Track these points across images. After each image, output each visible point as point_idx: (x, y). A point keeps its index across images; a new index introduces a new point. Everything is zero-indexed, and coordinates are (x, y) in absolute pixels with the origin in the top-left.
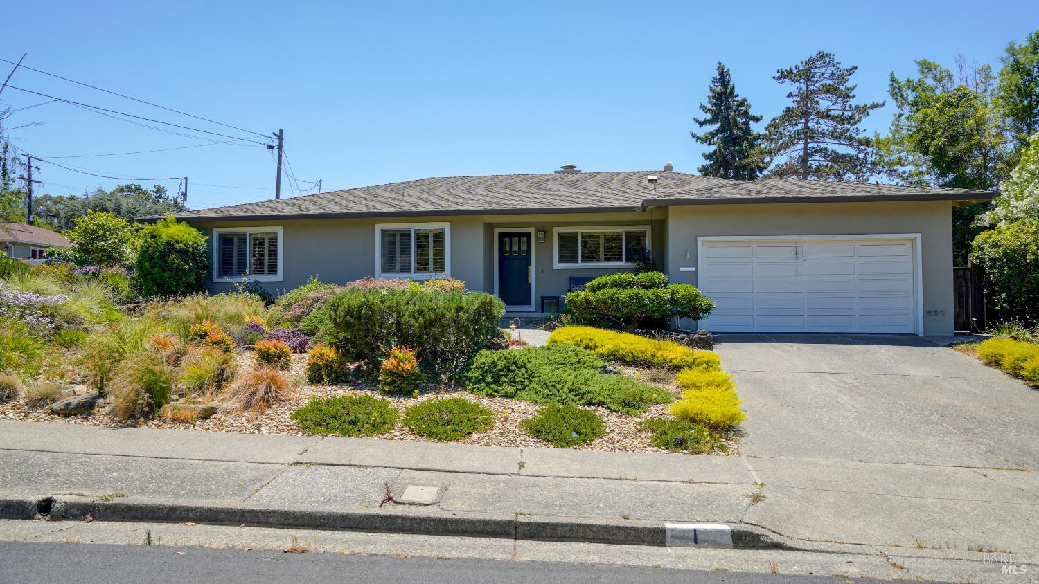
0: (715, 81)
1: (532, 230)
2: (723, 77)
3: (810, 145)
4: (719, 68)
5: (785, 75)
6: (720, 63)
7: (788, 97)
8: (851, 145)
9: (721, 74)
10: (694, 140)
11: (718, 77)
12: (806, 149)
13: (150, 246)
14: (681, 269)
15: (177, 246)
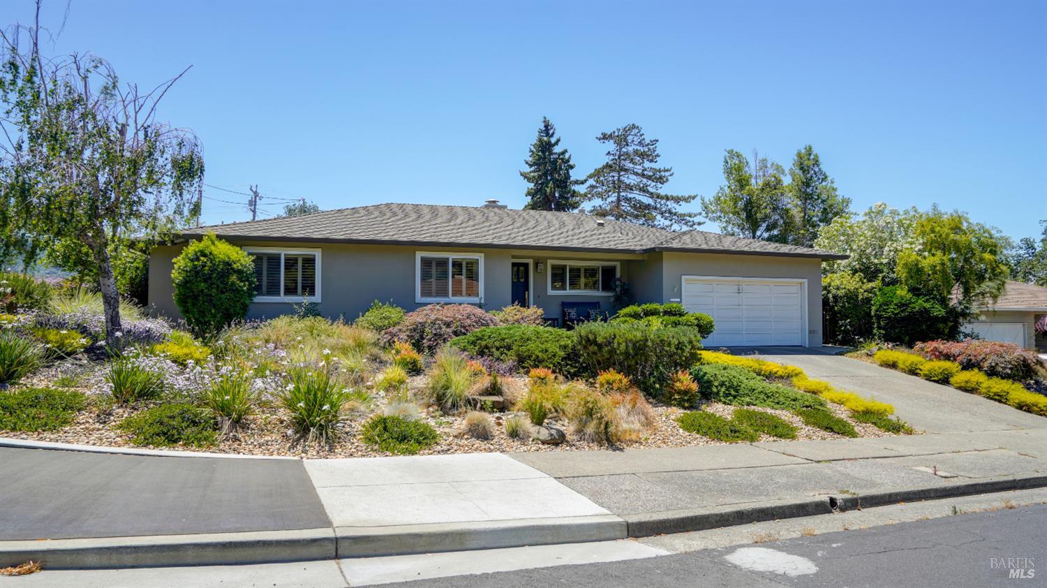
0: (541, 132)
1: (531, 262)
2: (547, 129)
3: (622, 194)
4: (544, 122)
5: (605, 137)
6: (545, 118)
7: (607, 154)
8: (652, 198)
9: (546, 127)
10: (522, 178)
11: (544, 129)
12: (618, 197)
13: (205, 266)
14: (672, 300)
15: (235, 266)
